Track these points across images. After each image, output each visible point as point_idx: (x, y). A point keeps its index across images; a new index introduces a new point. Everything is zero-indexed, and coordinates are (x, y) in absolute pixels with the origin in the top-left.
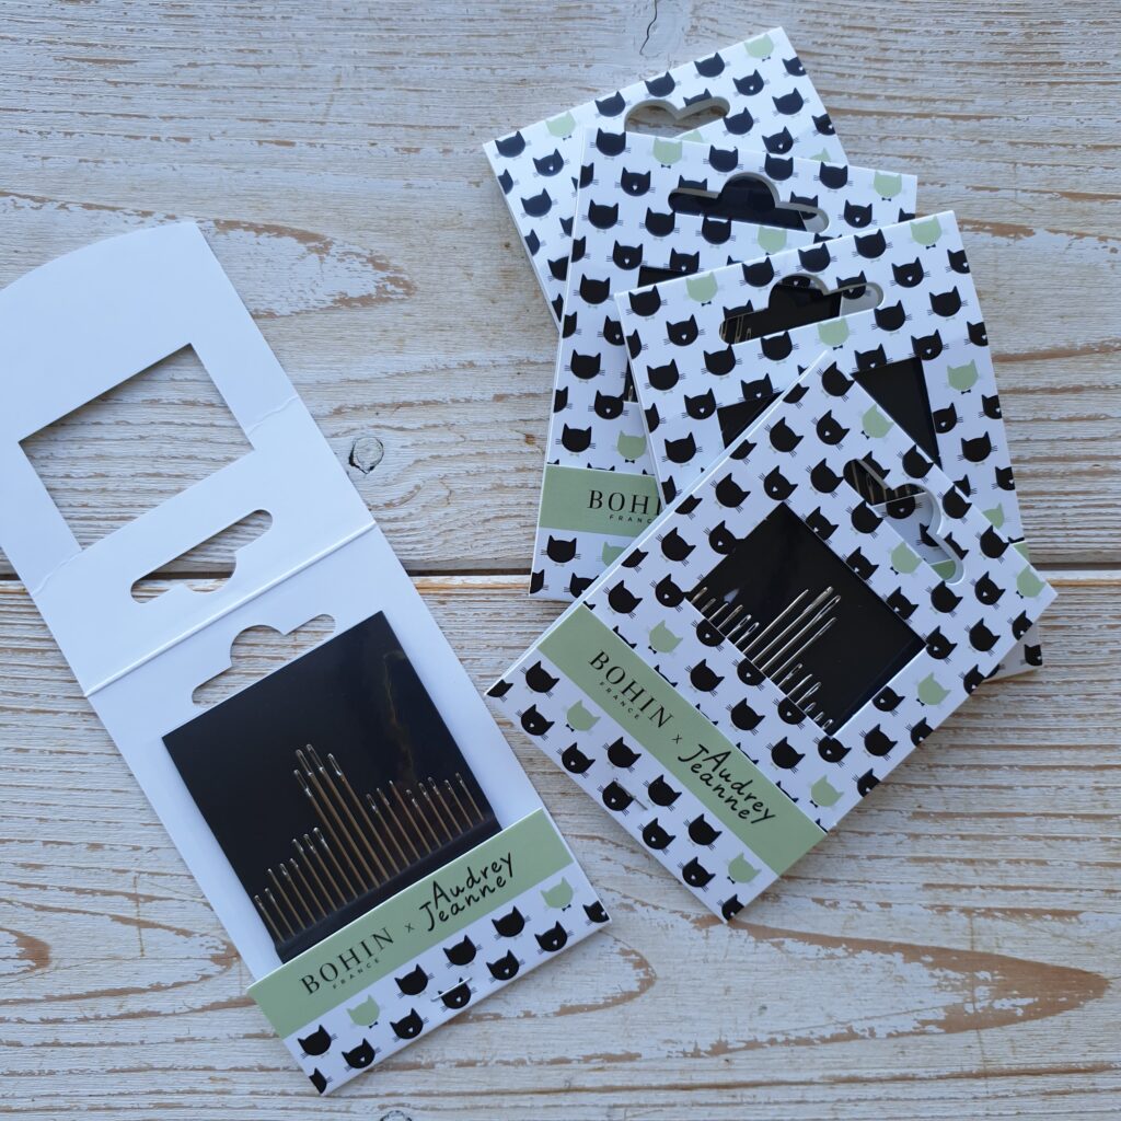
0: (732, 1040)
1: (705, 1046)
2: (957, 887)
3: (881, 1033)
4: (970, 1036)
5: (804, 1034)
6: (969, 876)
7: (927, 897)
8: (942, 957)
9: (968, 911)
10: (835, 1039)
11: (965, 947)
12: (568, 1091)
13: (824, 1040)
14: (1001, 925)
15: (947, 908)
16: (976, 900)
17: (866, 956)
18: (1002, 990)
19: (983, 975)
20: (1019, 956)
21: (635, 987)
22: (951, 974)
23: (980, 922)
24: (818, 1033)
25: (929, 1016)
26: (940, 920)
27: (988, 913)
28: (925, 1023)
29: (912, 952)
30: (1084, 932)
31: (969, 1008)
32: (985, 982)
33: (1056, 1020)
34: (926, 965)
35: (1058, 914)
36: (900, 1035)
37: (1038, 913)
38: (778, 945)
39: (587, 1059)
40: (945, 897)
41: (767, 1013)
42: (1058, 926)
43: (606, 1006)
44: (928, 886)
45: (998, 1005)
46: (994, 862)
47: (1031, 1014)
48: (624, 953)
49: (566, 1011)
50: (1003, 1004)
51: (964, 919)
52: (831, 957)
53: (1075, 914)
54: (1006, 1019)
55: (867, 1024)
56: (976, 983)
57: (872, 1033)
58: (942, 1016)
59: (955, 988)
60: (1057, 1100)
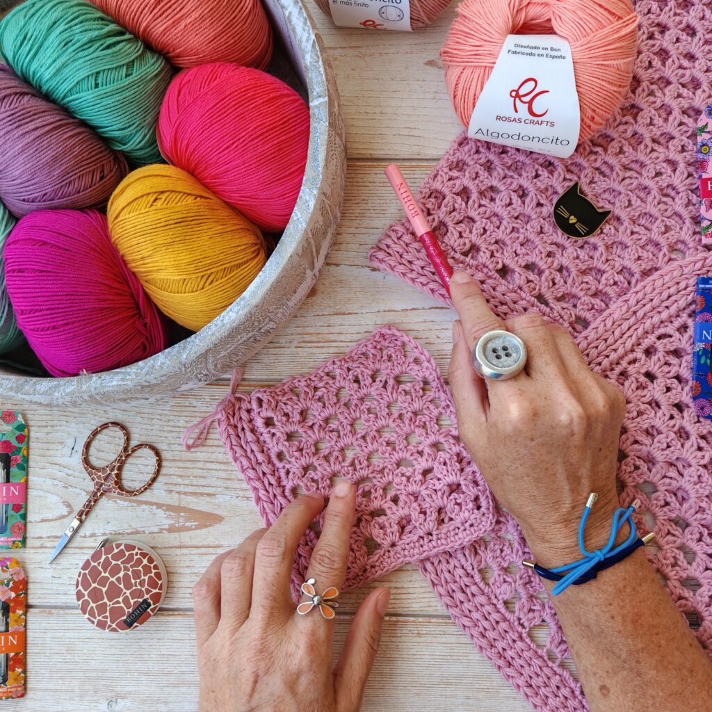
0: (97, 532)
1: (88, 534)
2: (176, 485)
3: (147, 532)
4: (176, 535)
5: (121, 531)
6: (180, 481)
7: (166, 487)
8: (169, 508)
9: (179, 493)
10: (131, 533)
11: (177, 504)
12: (42, 547)
13: (128, 534)
14: (189, 498)
15: (171, 491)
16: (182, 489)
17: (144, 506)
18: (188, 520)
19: (182, 514)
20: (195, 508)
21: (66, 513)
22: (172, 514)
23: (182, 496)
24: (126, 531)
25: (163, 527)
26: (169, 495)
27: (185, 493)
28: (162, 529)
29: (159, 506)
30: (217, 501)
31: (177, 525)
32: (183, 517)
33: (205, 530)
34: (164, 510)
35: (209, 495)
36: (153, 533)
37: (202, 494)
38: (115, 501)
39: (49, 537)
40: (171, 488)
41: (110, 525)
42: (208, 499)
43: (56, 520)
44: (166, 484)
45: (186, 524)
46: (189, 477)
47: (197, 528)
48: (63, 502)
49: (43, 521)
50: (188, 524)
51: (177, 495)
52: (132, 506)
53: (214, 495)
54: (189, 529)
55: (142, 529)
56: (180, 516)
57: (144, 532)
58: (167, 527)
59: (173, 518)
60: (204, 557)
